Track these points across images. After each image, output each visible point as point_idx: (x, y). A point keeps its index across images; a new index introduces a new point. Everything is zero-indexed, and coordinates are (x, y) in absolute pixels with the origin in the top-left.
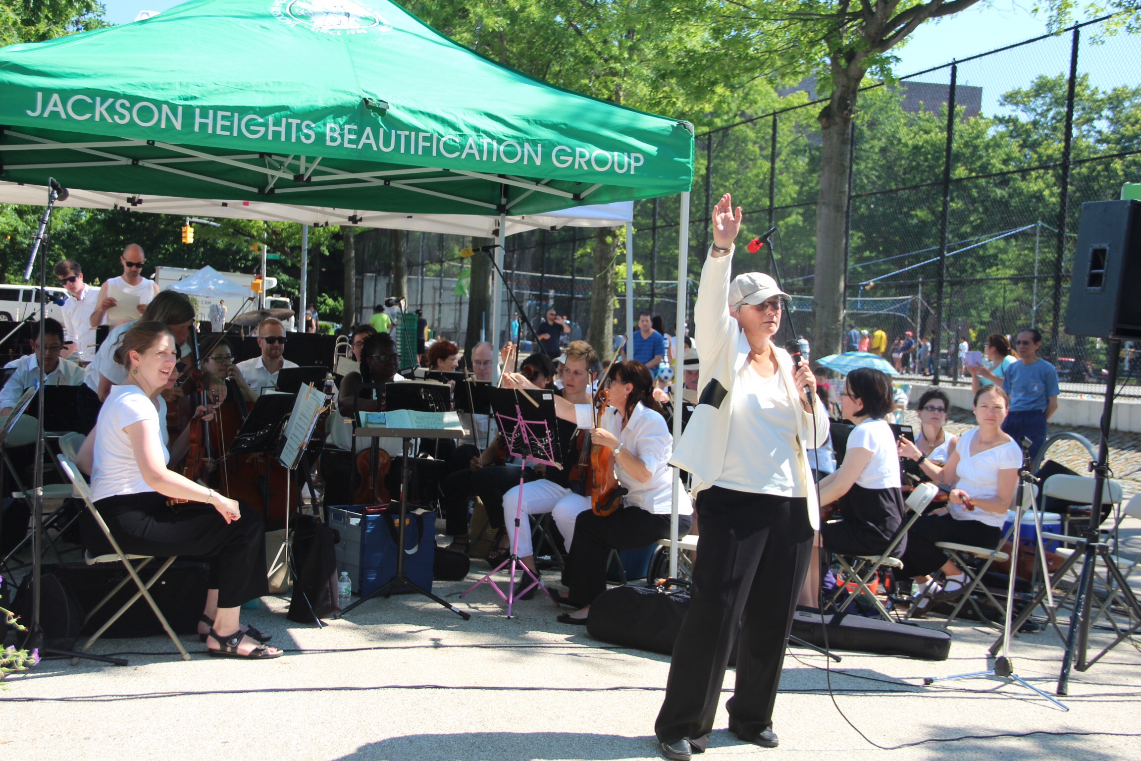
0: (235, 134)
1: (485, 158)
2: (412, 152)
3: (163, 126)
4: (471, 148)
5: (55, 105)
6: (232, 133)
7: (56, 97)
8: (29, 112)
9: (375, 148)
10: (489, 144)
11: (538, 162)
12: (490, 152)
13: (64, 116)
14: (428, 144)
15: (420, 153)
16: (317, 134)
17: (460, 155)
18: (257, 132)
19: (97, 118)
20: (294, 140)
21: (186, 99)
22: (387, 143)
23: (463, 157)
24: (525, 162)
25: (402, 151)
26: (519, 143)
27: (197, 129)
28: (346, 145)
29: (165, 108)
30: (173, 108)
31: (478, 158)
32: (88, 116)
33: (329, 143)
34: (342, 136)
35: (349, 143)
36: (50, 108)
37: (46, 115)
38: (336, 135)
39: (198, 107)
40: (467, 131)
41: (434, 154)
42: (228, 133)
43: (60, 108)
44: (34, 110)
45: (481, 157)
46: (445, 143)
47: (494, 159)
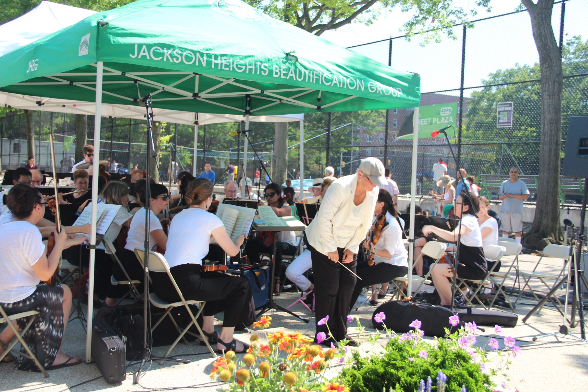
0: (231, 70)
1: (341, 86)
2: (311, 81)
3: (197, 64)
4: (336, 81)
5: (144, 52)
6: (230, 68)
7: (144, 47)
8: (131, 55)
9: (295, 79)
10: (343, 79)
11: (363, 89)
12: (344, 84)
13: (148, 58)
14: (318, 78)
15: (314, 82)
16: (269, 70)
17: (331, 84)
18: (241, 69)
19: (165, 60)
20: (258, 73)
21: (207, 50)
22: (300, 77)
23: (332, 85)
24: (358, 89)
25: (307, 81)
26: (355, 79)
27: (213, 66)
28: (282, 77)
29: (198, 54)
30: (202, 55)
31: (338, 86)
32: (161, 58)
33: (274, 76)
34: (280, 72)
35: (283, 76)
36: (142, 53)
37: (139, 57)
38: (277, 71)
39: (213, 55)
40: (333, 72)
41: (320, 83)
42: (228, 69)
43: (147, 54)
44: (134, 55)
45: (340, 85)
46: (325, 78)
47: (345, 87)
